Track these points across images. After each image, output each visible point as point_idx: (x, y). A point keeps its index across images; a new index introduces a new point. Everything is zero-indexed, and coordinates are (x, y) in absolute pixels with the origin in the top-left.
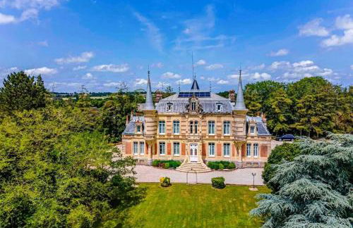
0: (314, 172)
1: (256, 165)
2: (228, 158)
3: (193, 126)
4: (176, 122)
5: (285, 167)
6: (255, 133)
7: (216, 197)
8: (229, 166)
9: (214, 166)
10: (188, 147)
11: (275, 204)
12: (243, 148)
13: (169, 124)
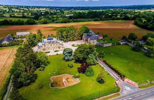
0: (67, 53)
1: (62, 50)
2: (57, 50)
3: (51, 46)
4: (48, 45)
5: (65, 52)
6: (61, 45)
7: (57, 56)
8: (58, 51)
9: (55, 51)
10: (51, 49)
11: (64, 56)
12: (59, 48)
13: (47, 46)
